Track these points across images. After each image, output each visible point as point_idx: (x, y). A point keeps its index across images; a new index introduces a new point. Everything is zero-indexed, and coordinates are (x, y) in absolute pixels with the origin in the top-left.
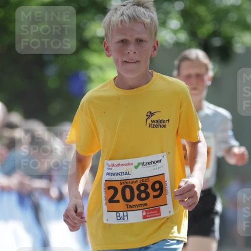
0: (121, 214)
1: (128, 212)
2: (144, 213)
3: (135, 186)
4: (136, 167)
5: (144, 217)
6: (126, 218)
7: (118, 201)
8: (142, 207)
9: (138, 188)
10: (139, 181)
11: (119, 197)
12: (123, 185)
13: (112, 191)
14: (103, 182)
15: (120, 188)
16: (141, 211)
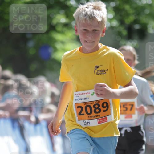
0: (86, 121)
1: (90, 120)
2: (99, 121)
3: (92, 105)
4: (92, 95)
5: (99, 123)
6: (89, 123)
7: (83, 114)
8: (97, 117)
9: (94, 106)
10: (94, 102)
11: (84, 112)
12: (85, 105)
13: (80, 109)
14: (74, 104)
15: (84, 107)
16: (97, 119)
